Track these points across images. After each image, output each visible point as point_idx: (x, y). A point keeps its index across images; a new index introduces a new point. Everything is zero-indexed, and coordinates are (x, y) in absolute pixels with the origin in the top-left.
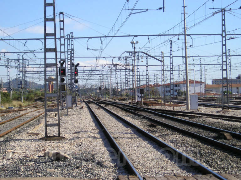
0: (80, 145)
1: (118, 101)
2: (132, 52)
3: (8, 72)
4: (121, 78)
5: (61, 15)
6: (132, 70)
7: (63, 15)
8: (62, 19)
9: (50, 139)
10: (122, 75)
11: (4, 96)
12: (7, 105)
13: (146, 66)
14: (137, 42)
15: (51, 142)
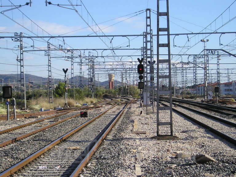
0: (203, 146)
1: (185, 99)
2: (211, 50)
3: (80, 69)
4: (186, 77)
5: (148, 11)
6: (204, 68)
7: (150, 11)
8: (148, 16)
9: (163, 138)
10: (187, 73)
11: (77, 93)
12: (81, 102)
13: (217, 64)
14: (208, 40)
15: (166, 142)
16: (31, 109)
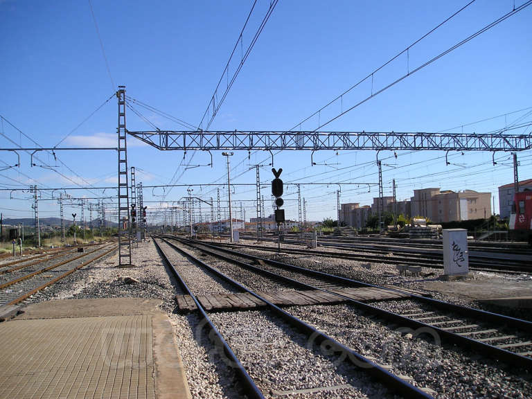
2: (188, 198)
5: (133, 169)
6: (188, 212)
8: (133, 172)
9: (123, 267)
16: (44, 246)
